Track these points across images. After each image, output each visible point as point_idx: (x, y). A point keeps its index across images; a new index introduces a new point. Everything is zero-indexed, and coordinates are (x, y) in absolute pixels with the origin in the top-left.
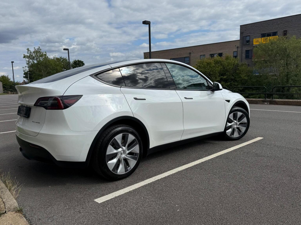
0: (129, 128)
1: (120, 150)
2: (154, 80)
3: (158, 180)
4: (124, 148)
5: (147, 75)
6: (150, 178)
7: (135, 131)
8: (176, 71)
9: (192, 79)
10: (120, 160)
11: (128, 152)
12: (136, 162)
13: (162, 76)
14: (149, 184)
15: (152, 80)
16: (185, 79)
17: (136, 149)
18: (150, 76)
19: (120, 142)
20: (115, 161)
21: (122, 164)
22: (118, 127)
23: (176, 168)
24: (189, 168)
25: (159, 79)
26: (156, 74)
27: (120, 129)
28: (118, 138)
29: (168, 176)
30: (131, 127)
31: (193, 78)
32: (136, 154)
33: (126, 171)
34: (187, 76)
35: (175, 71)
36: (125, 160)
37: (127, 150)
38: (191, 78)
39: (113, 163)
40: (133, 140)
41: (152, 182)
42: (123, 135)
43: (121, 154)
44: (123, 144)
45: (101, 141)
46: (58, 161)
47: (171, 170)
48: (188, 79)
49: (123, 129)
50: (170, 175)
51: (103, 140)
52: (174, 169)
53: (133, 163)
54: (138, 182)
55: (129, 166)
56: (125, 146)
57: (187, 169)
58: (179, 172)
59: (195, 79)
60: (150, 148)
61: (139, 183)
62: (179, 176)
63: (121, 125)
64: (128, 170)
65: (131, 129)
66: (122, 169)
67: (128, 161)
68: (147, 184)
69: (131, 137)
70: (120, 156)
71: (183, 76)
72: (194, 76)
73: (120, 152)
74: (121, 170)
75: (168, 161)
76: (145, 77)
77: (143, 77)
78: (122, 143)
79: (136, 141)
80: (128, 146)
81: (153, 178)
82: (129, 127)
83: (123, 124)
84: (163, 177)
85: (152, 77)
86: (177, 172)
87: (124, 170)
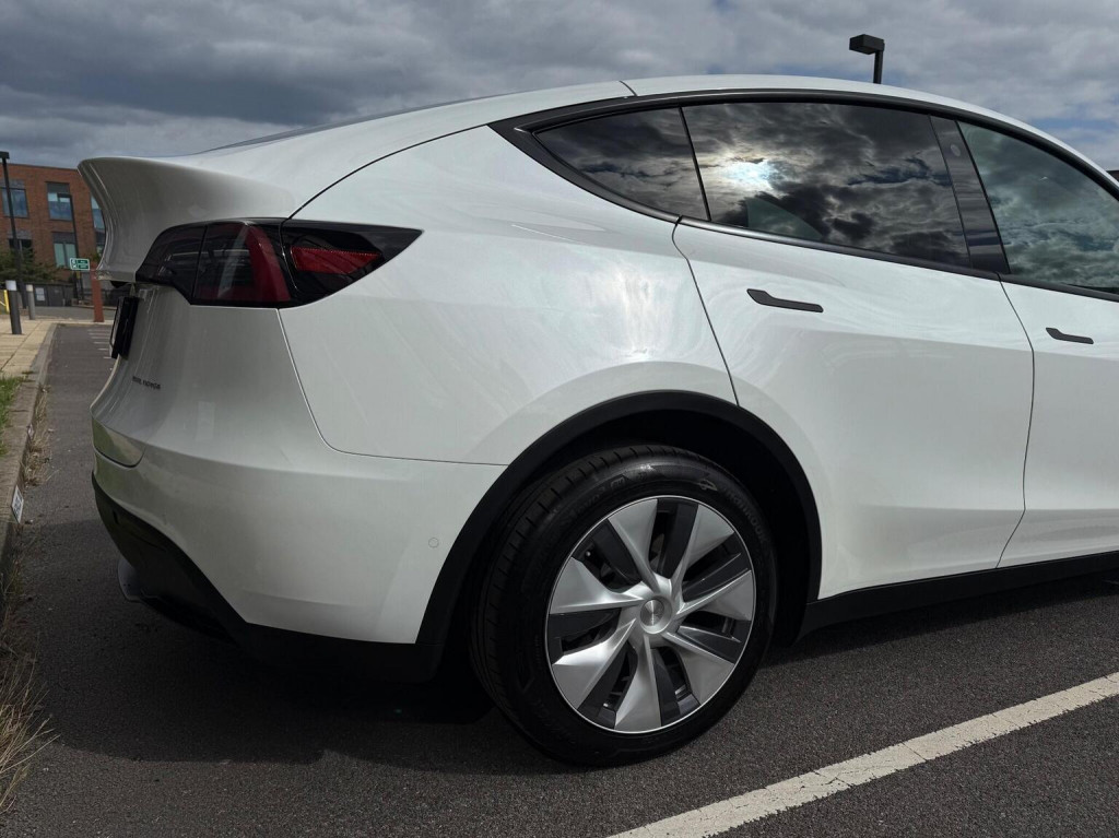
0: (701, 468)
1: (638, 592)
2: (894, 238)
3: (852, 790)
4: (663, 583)
5: (868, 210)
6: (805, 771)
7: (740, 493)
8: (1011, 204)
9: (1080, 259)
10: (638, 651)
11: (683, 608)
12: (730, 668)
13: (940, 224)
14: (793, 809)
15: (887, 236)
16: (1049, 249)
17: (738, 595)
18: (882, 218)
19: (636, 545)
20: (600, 653)
21: (645, 675)
22: (637, 457)
23: (961, 720)
24: (1033, 728)
25: (921, 236)
26: (912, 210)
27: (646, 467)
28: (631, 521)
29: (911, 769)
30: (715, 468)
31: (1091, 254)
32: (735, 624)
33: (665, 718)
34: (1058, 236)
35: (1007, 200)
36: (668, 654)
37: (680, 596)
38: (1076, 252)
39: (586, 669)
40: (723, 545)
41: (811, 799)
42: (660, 503)
43: (645, 616)
44: (656, 561)
45: (524, 527)
46: (248, 624)
47: (933, 735)
48: (1061, 252)
49: (663, 471)
50: (921, 766)
51: (534, 525)
52: (948, 730)
53: (710, 675)
54: (733, 794)
55: (688, 691)
56: (668, 574)
57: (1022, 732)
58: (976, 747)
59: (1096, 260)
60: (822, 596)
61: (735, 801)
62: (974, 778)
63: (654, 448)
64: (676, 713)
65: (713, 474)
66: (641, 703)
67: (685, 660)
68: (782, 809)
69: (710, 526)
70: (636, 629)
71: (1043, 235)
72: (1097, 241)
73: (636, 604)
74: (635, 709)
75: (918, 676)
76: (855, 216)
77: (847, 215)
78: (651, 556)
79: (740, 549)
80: (692, 574)
81: (822, 771)
82: (701, 461)
83: (665, 443)
84: (880, 773)
85: (889, 224)
86: (965, 750)
87: (654, 709)
